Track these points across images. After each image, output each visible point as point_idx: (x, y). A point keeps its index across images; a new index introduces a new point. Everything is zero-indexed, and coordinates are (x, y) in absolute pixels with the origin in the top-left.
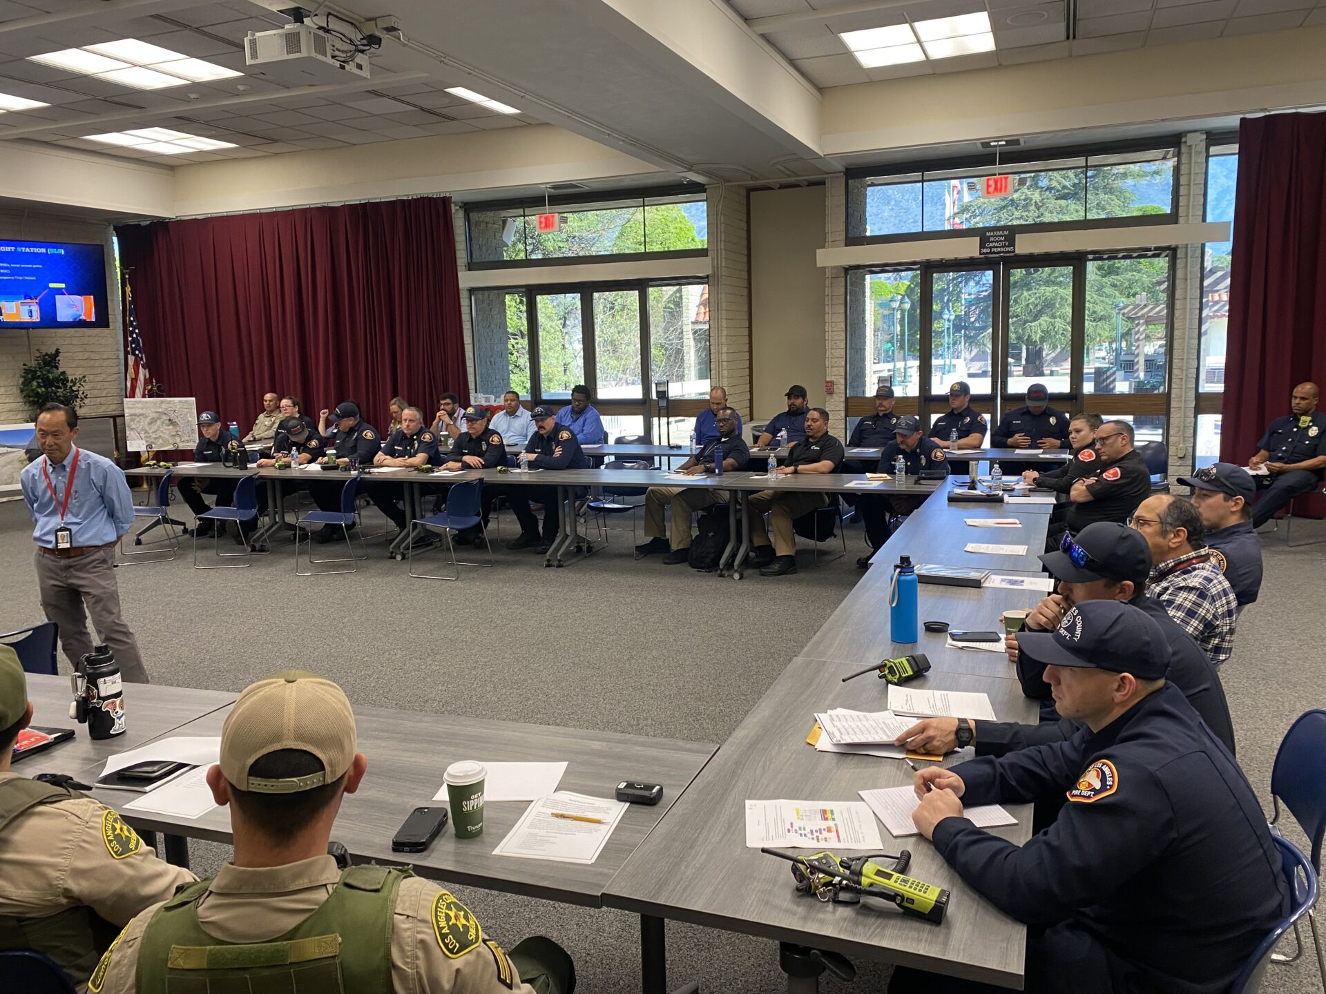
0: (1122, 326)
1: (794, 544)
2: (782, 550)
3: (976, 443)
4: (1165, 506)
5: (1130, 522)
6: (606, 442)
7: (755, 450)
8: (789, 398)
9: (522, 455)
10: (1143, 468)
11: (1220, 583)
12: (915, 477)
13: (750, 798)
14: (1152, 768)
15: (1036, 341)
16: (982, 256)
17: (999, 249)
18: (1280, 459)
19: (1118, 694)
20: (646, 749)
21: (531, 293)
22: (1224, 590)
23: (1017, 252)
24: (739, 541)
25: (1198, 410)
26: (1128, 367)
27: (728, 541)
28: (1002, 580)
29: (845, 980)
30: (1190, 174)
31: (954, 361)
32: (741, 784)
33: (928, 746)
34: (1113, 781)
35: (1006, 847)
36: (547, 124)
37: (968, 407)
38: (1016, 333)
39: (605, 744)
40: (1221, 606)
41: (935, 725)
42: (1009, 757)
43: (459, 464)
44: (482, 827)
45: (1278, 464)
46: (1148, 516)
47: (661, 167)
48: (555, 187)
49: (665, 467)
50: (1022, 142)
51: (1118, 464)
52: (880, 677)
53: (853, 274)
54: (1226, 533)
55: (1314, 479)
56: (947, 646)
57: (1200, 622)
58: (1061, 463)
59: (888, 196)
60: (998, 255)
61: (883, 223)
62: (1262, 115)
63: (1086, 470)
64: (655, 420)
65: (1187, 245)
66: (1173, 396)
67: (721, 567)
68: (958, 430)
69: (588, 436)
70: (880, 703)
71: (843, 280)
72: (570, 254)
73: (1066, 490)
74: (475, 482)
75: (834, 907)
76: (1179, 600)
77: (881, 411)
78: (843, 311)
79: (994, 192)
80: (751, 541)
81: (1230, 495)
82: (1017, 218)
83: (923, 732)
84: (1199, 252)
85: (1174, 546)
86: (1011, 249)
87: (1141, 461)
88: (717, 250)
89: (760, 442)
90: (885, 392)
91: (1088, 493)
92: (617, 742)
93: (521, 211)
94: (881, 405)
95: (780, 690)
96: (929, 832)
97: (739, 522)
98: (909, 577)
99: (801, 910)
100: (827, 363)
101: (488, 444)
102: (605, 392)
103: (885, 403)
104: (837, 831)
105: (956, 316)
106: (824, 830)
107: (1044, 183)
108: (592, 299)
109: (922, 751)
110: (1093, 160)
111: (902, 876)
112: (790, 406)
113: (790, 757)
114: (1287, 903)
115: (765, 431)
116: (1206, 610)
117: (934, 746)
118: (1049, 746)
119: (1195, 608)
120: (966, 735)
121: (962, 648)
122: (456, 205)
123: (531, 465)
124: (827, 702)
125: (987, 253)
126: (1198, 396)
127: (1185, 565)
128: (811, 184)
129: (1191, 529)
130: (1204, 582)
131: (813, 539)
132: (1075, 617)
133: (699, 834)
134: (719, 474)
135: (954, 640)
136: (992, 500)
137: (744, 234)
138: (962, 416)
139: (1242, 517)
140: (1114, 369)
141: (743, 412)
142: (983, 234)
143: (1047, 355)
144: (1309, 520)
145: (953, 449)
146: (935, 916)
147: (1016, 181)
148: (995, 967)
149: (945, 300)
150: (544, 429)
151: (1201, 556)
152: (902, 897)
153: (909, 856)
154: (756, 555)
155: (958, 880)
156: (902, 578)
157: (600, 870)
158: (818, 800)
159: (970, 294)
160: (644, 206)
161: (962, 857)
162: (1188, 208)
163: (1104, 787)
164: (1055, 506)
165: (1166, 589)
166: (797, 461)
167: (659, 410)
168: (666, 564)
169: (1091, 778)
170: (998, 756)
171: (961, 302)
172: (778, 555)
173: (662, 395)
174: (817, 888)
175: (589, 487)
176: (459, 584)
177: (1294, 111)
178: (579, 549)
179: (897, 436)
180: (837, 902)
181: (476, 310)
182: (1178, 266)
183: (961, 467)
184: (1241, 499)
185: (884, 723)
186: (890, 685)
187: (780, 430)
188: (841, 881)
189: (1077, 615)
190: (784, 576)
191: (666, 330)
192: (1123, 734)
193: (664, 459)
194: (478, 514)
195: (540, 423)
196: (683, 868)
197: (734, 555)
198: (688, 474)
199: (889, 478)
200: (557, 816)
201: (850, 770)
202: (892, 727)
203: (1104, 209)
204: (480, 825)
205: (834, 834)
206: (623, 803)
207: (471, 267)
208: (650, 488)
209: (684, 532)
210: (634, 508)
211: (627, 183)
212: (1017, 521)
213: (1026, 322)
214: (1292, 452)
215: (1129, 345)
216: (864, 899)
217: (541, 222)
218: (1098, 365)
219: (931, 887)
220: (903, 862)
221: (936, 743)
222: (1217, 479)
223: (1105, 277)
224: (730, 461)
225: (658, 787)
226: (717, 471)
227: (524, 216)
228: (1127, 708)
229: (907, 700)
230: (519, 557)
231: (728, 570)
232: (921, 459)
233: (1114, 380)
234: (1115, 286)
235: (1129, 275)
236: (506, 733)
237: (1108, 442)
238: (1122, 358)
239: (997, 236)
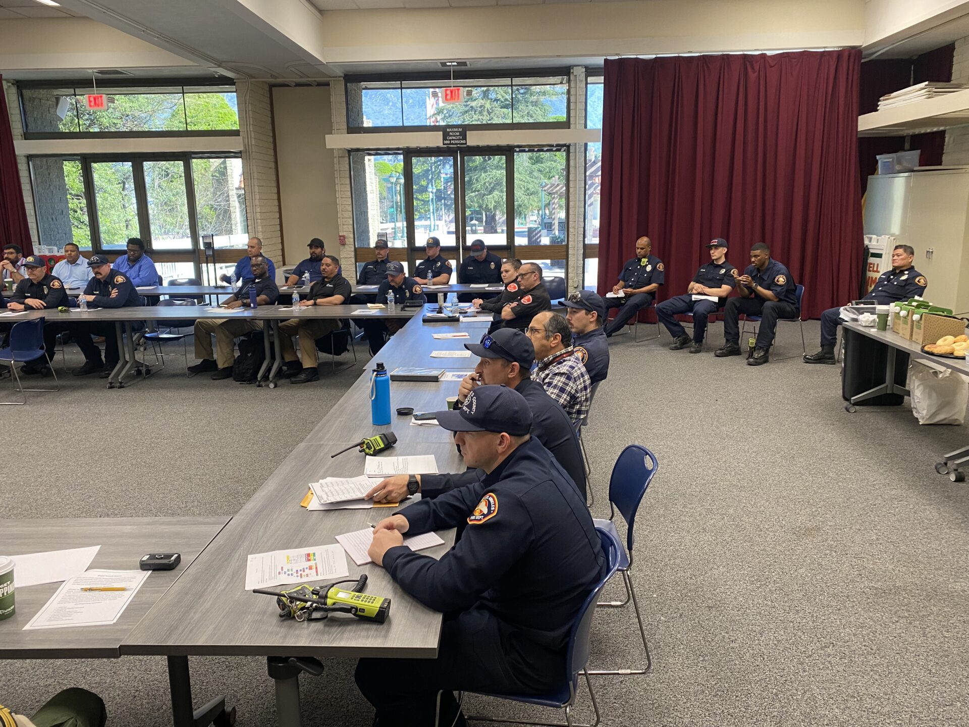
0: (545, 198)
1: (317, 358)
2: (307, 363)
3: (445, 281)
4: (547, 320)
5: (527, 331)
6: (161, 284)
7: (285, 288)
8: (311, 248)
9: (80, 297)
10: (546, 295)
11: (579, 369)
12: (402, 305)
13: (251, 553)
14: (518, 496)
15: (491, 209)
16: (445, 146)
17: (456, 142)
18: (630, 286)
19: (500, 447)
20: (171, 526)
21: (87, 161)
22: (582, 374)
23: (468, 144)
24: (273, 358)
25: (585, 256)
26: (548, 226)
27: (264, 359)
28: (453, 375)
29: (316, 675)
30: (576, 95)
31: (437, 222)
32: (246, 544)
33: (389, 498)
34: (495, 508)
35: (429, 562)
36: (86, 18)
37: (439, 255)
38: (478, 202)
39: (136, 527)
40: (580, 384)
41: (393, 482)
42: (441, 498)
43: (22, 306)
44: (14, 609)
45: (629, 290)
46: (537, 326)
47: (194, 62)
48: (101, 72)
49: (214, 304)
50: (468, 63)
51: (530, 293)
52: (360, 452)
53: (356, 155)
54: (588, 336)
55: (649, 298)
56: (411, 424)
57: (568, 395)
58: (498, 293)
59: (387, 98)
60: (455, 146)
61: (384, 119)
62: (617, 57)
63: (512, 297)
64: (204, 265)
65: (576, 144)
66: (570, 246)
67: (259, 379)
68: (432, 271)
69: (144, 280)
70: (359, 470)
71: (347, 159)
72: (124, 129)
73: (498, 311)
74: (37, 321)
75: (308, 624)
76: (555, 382)
77: (380, 258)
78: (349, 182)
79: (450, 100)
80: (282, 358)
81: (589, 311)
82: (476, 120)
83: (384, 488)
84: (583, 149)
85: (553, 346)
86: (464, 142)
87: (545, 290)
88: (247, 131)
89: (289, 283)
90: (382, 244)
91: (513, 314)
92: (146, 525)
93: (71, 91)
94: (379, 254)
95: (285, 469)
96: (380, 561)
97: (272, 345)
98: (383, 378)
99: (283, 630)
100: (339, 222)
101: (49, 288)
102: (158, 244)
103: (382, 252)
104: (316, 568)
105: (437, 190)
106: (307, 568)
107: (493, 96)
108: (143, 167)
109: (385, 501)
110: (517, 81)
111: (357, 594)
112: (311, 254)
113: (287, 518)
114: (604, 570)
115: (294, 273)
116: (571, 387)
117: (392, 497)
118: (467, 487)
119: (564, 386)
120: (415, 486)
121: (421, 425)
122: (8, 81)
123: (90, 305)
124: (321, 474)
125: (448, 144)
126: (585, 246)
127: (559, 358)
128: (319, 84)
129: (563, 334)
130: (570, 369)
131: (331, 354)
132: (472, 398)
133: (208, 586)
134: (255, 307)
135: (416, 419)
136: (453, 320)
137: (269, 120)
138: (435, 261)
139: (597, 325)
140: (540, 228)
141: (276, 258)
142: (445, 130)
143: (500, 218)
144: (649, 325)
145: (428, 285)
146: (381, 618)
147: (465, 93)
148: (418, 646)
149: (430, 177)
150: (101, 274)
151: (569, 352)
152: (356, 609)
153: (366, 578)
154: (288, 369)
155: (399, 590)
156: (378, 379)
157: (119, 627)
158: (305, 547)
159: (446, 174)
160: (183, 93)
161: (400, 575)
162: (576, 119)
163: (489, 512)
164: (492, 323)
165: (548, 375)
166: (316, 296)
167: (207, 258)
168: (214, 379)
169: (483, 507)
170: (432, 498)
171: (440, 180)
172: (304, 367)
173: (209, 245)
174: (295, 612)
175: (145, 321)
176: (27, 407)
177: (635, 57)
178: (139, 372)
179: (389, 276)
180: (310, 620)
181: (35, 174)
182: (571, 158)
183: (432, 297)
184: (595, 313)
185: (360, 484)
186: (367, 456)
187: (304, 273)
188: (311, 605)
189: (474, 396)
190: (309, 383)
191: (214, 193)
192: (504, 474)
193: (214, 297)
194: (42, 348)
195: (96, 270)
196: (192, 614)
197: (269, 370)
198: (228, 308)
199: (384, 307)
200: (86, 590)
201: (331, 521)
202: (366, 486)
203: (532, 117)
204: (12, 608)
205: (314, 570)
206: (146, 572)
207: (27, 136)
208: (198, 320)
209: (228, 354)
210: (184, 336)
211: (167, 73)
212: (467, 334)
213: (484, 195)
214: (638, 282)
215: (551, 213)
216: (330, 615)
217: (90, 101)
218: (532, 226)
219: (377, 597)
220: (361, 584)
221: (394, 495)
222: (581, 301)
223: (534, 164)
224: (263, 297)
225: (176, 555)
226: (252, 305)
227: (75, 95)
228: (506, 456)
229: (379, 466)
230: (84, 382)
231: (265, 381)
232: (406, 293)
233: (540, 236)
234: (540, 171)
235: (549, 164)
236: (45, 528)
237: (525, 277)
238: (545, 221)
239: (454, 132)
